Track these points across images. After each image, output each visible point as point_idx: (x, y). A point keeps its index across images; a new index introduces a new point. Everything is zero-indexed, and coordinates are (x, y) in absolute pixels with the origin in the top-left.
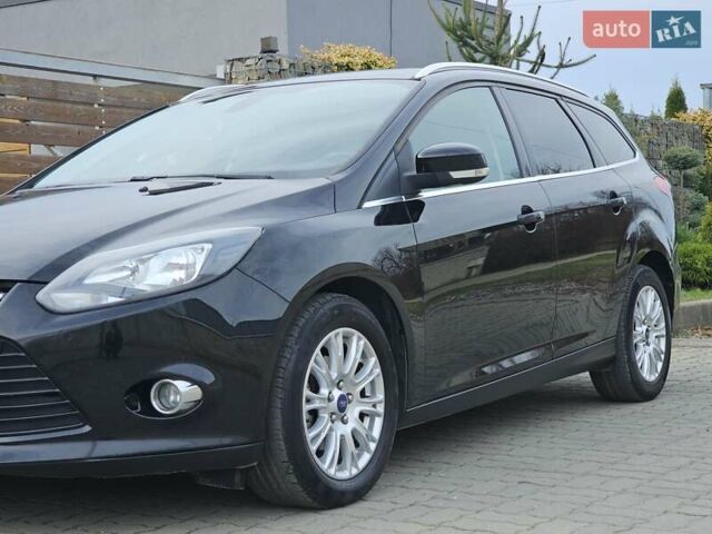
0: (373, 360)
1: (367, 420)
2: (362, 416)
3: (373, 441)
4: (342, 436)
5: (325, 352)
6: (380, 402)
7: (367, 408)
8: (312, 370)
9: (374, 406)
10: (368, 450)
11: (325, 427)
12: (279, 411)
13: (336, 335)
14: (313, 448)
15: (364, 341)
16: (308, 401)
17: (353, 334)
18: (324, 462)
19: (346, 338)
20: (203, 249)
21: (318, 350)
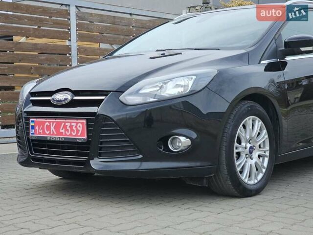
0: (265, 131)
1: (261, 159)
2: (259, 156)
3: (264, 168)
4: (251, 165)
5: (244, 126)
6: (267, 151)
7: (262, 153)
8: (238, 134)
9: (265, 152)
10: (262, 172)
11: (243, 160)
12: (224, 152)
13: (249, 119)
14: (239, 169)
15: (261, 122)
16: (236, 148)
17: (256, 119)
18: (243, 176)
19: (253, 121)
20: (192, 78)
21: (241, 125)
